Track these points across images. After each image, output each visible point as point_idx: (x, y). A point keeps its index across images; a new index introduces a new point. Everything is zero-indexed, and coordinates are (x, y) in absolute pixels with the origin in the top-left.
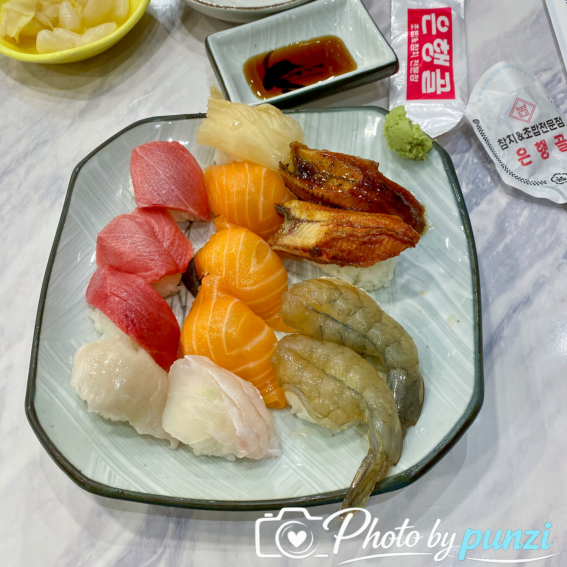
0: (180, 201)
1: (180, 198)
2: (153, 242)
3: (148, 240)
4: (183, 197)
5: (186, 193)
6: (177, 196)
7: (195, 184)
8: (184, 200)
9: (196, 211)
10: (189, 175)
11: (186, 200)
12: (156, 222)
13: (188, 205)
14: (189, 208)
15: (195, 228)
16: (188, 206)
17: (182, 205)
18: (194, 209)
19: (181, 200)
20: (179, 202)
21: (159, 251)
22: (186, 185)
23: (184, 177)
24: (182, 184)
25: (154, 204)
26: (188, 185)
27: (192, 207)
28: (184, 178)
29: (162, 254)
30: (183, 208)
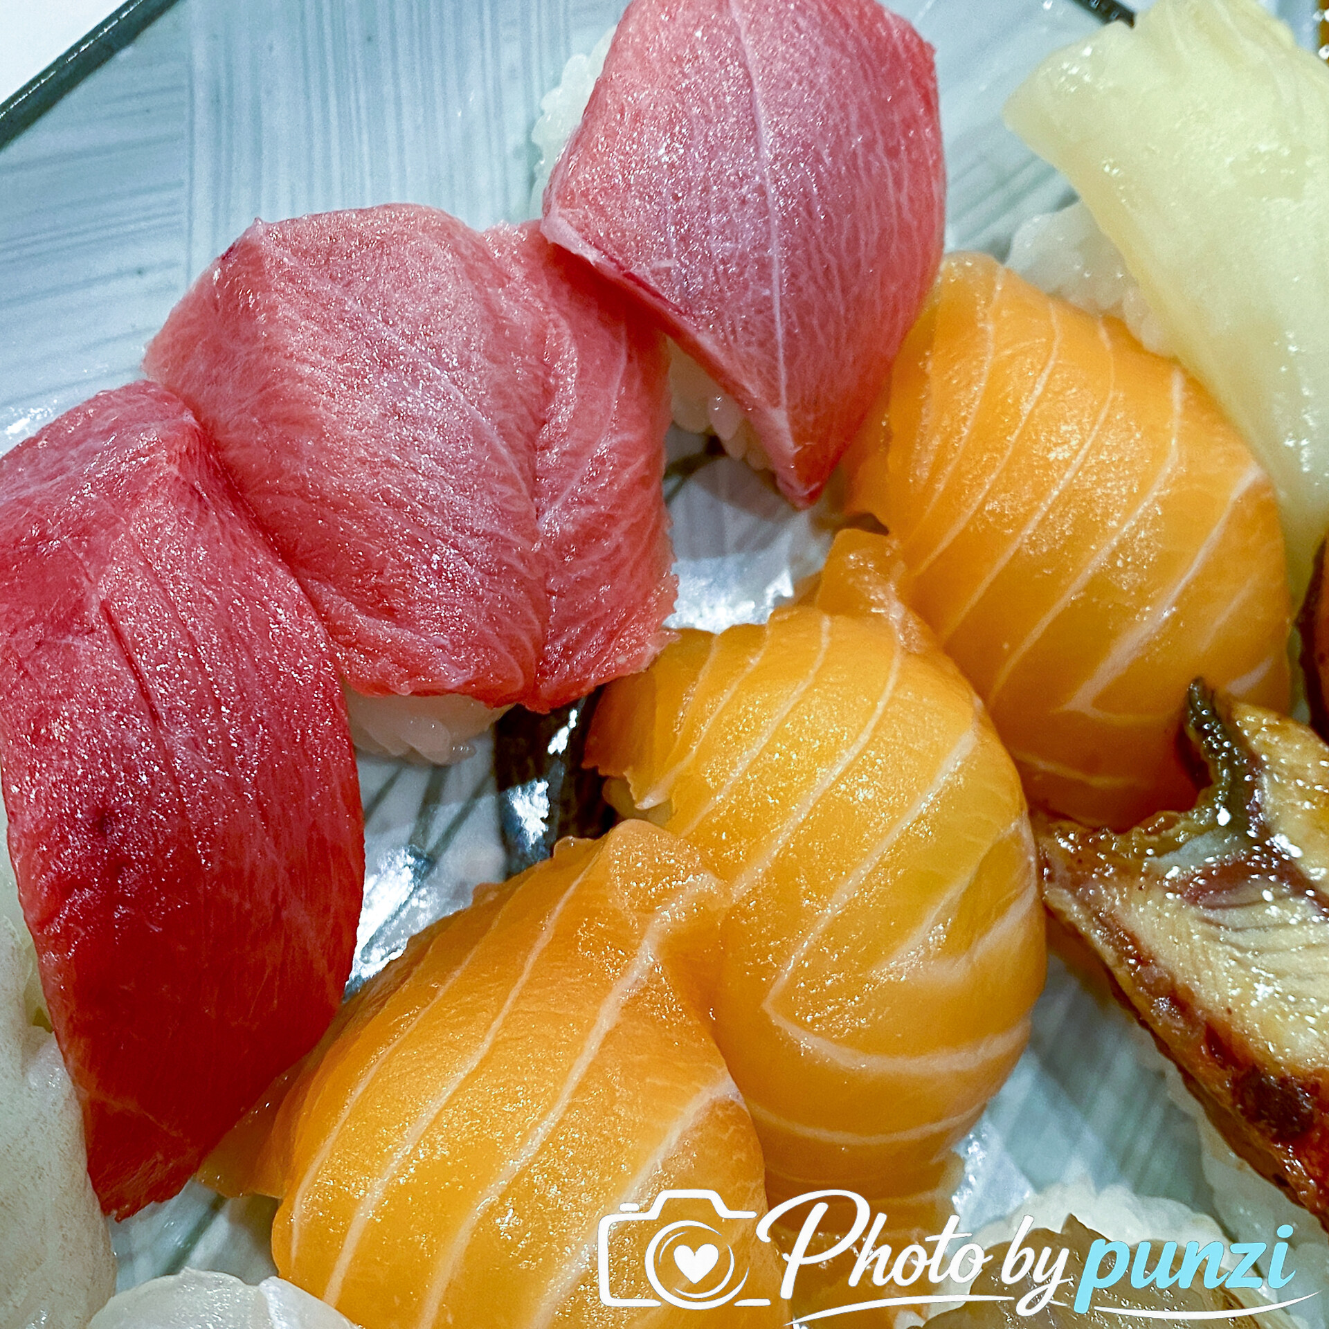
0: (762, 344)
1: (772, 334)
2: (507, 480)
3: (491, 448)
4: (789, 333)
5: (815, 322)
6: (763, 306)
7: (878, 302)
8: (781, 354)
9: (798, 438)
10: (883, 248)
11: (790, 360)
12: (583, 372)
13: (783, 392)
14: (776, 405)
15: (713, 489)
16: (778, 395)
17: (760, 373)
18: (794, 421)
19: (766, 342)
20: (753, 350)
21: (507, 546)
22: (837, 283)
23: (857, 239)
24: (827, 271)
25: (630, 276)
26: (845, 291)
27: (792, 408)
28: (853, 242)
29: (512, 570)
30: (754, 389)
